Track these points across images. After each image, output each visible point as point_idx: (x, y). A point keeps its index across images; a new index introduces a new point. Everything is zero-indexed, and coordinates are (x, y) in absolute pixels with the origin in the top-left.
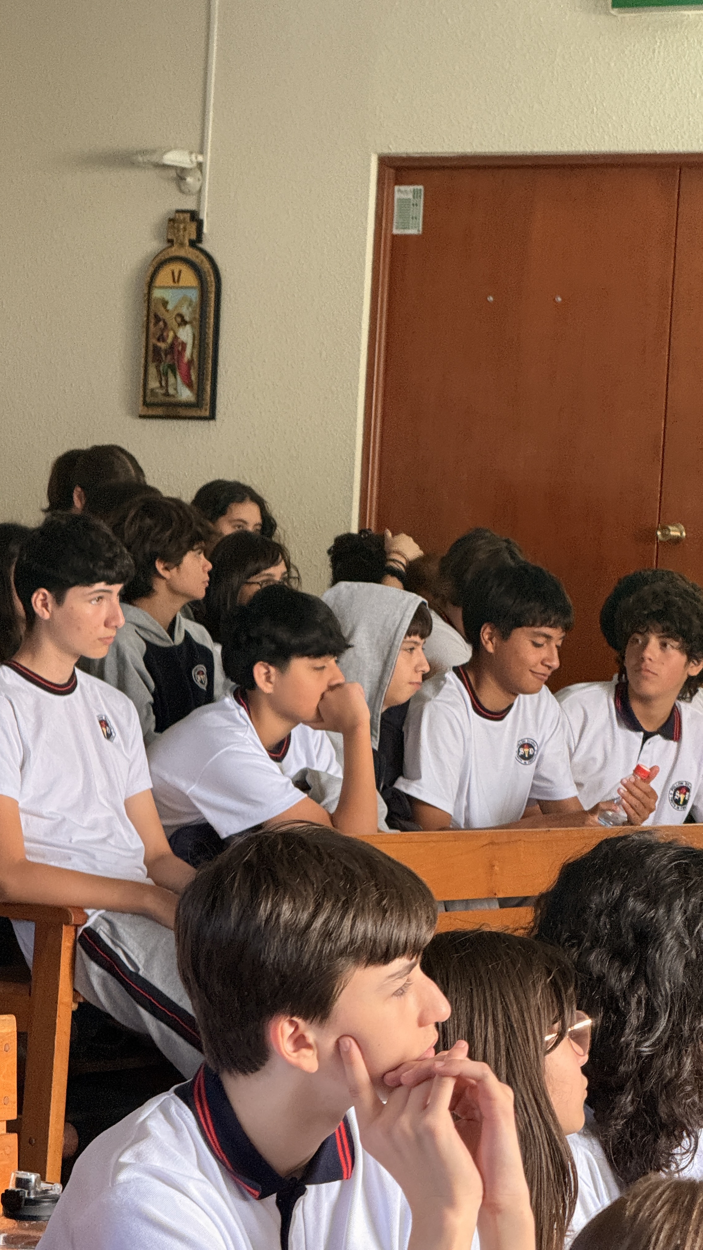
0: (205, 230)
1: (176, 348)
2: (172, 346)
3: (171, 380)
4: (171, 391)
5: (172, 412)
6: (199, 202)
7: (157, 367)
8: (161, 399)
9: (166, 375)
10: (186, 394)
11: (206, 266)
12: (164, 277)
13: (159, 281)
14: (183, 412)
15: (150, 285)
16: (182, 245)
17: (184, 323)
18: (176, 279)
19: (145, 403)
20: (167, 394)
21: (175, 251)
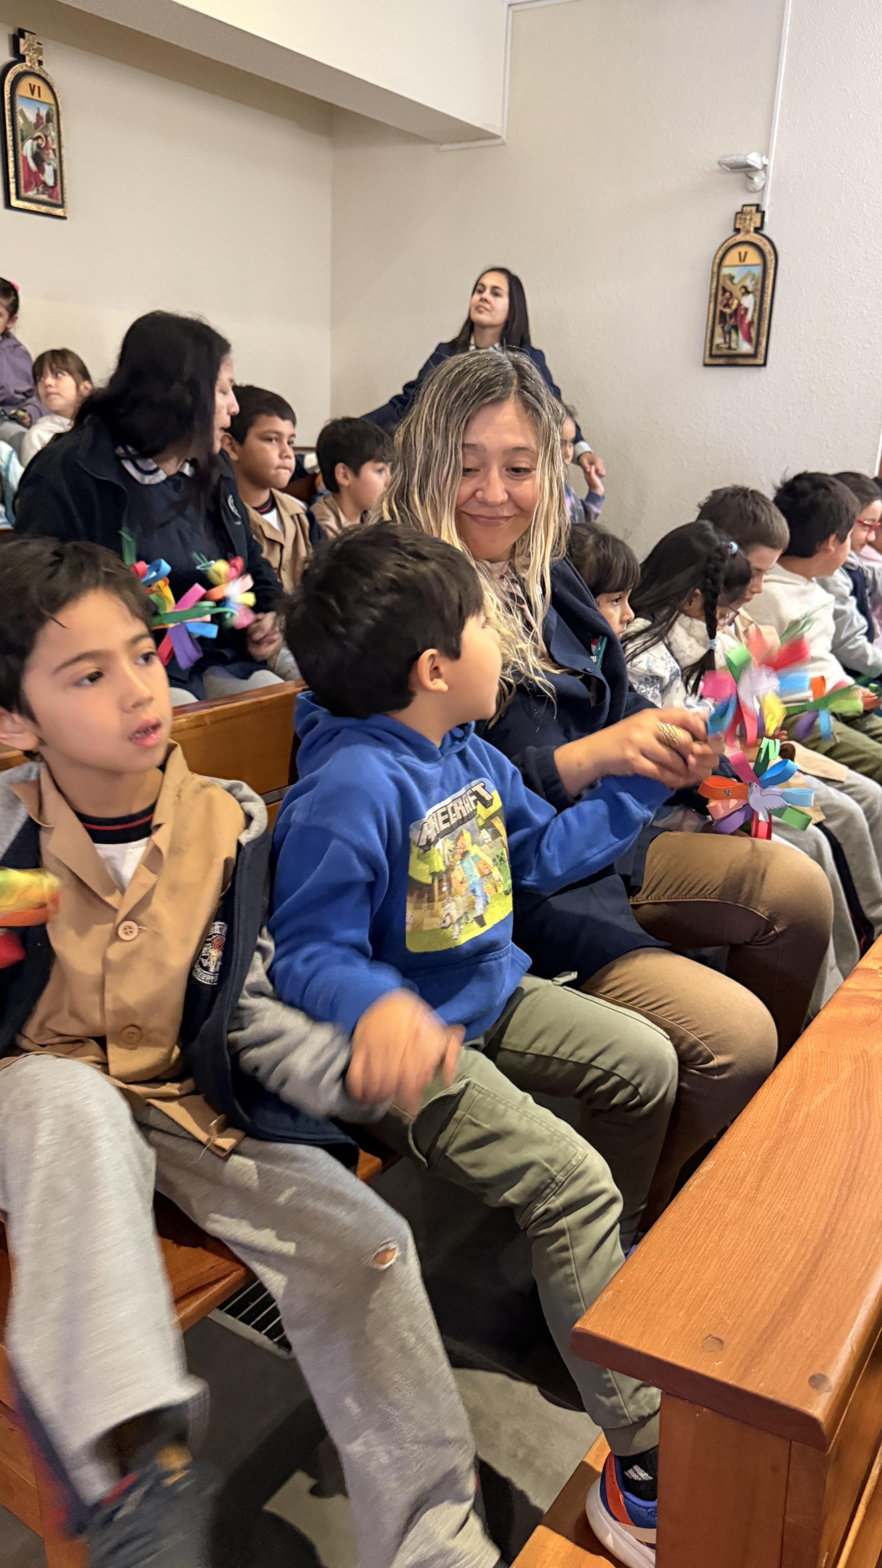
0: (766, 219)
1: (739, 313)
2: (736, 311)
3: (734, 336)
4: (733, 345)
5: (731, 361)
6: (762, 198)
7: (723, 328)
8: (725, 352)
9: (730, 333)
10: (746, 347)
11: (767, 248)
12: (732, 257)
13: (728, 261)
14: (741, 361)
15: (720, 265)
16: (748, 232)
17: (747, 292)
18: (742, 258)
19: (712, 356)
20: (729, 348)
21: (740, 237)
